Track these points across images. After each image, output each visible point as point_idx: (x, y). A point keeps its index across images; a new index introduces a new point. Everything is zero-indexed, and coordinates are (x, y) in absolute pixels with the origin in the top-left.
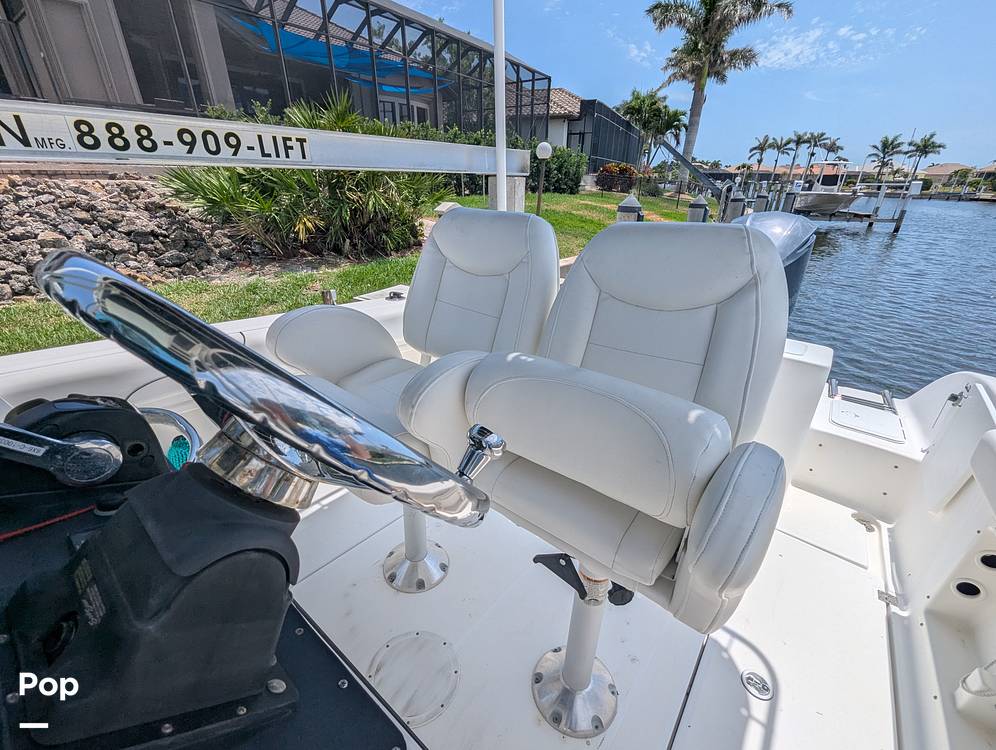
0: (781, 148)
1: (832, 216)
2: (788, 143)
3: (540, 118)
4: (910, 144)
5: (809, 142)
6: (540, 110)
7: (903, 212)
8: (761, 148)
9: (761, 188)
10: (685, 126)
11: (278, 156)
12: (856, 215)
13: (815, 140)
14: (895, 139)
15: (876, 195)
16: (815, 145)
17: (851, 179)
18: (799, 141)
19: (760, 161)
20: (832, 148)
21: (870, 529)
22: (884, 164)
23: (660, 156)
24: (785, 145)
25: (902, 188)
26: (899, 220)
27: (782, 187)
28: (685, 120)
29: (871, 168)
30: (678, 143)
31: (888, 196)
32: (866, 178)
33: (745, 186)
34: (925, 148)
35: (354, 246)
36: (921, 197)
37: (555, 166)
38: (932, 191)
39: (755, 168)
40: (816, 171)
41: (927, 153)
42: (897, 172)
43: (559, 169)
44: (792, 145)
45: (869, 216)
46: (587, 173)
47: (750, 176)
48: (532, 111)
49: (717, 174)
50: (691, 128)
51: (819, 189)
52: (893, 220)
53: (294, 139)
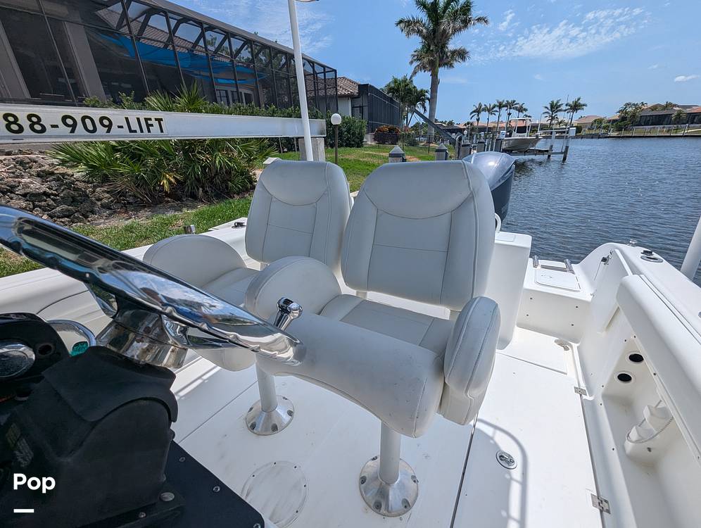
0: (490, 110)
1: (526, 152)
2: (494, 107)
3: (331, 97)
4: (566, 105)
5: (507, 106)
6: (331, 92)
7: (567, 147)
8: (478, 111)
9: (480, 137)
10: (428, 99)
11: (142, 131)
12: (540, 151)
13: (510, 105)
14: (558, 102)
15: (550, 137)
16: (511, 108)
17: (534, 128)
18: (501, 106)
19: (478, 120)
20: (521, 110)
21: (566, 349)
22: (553, 118)
23: (414, 120)
24: (493, 108)
25: (564, 132)
26: (565, 153)
27: (493, 135)
28: (428, 95)
29: (545, 120)
30: (425, 110)
31: (557, 137)
32: (543, 127)
33: (471, 136)
34: (576, 107)
35: (205, 192)
36: (576, 137)
37: (345, 129)
38: (583, 133)
39: (475, 124)
40: (513, 124)
41: (577, 110)
42: (561, 122)
43: (348, 131)
44: (497, 109)
45: (547, 151)
46: (367, 133)
47: (473, 129)
48: (326, 93)
49: (451, 129)
50: (433, 100)
51: (516, 136)
52: (562, 153)
53: (153, 119)
